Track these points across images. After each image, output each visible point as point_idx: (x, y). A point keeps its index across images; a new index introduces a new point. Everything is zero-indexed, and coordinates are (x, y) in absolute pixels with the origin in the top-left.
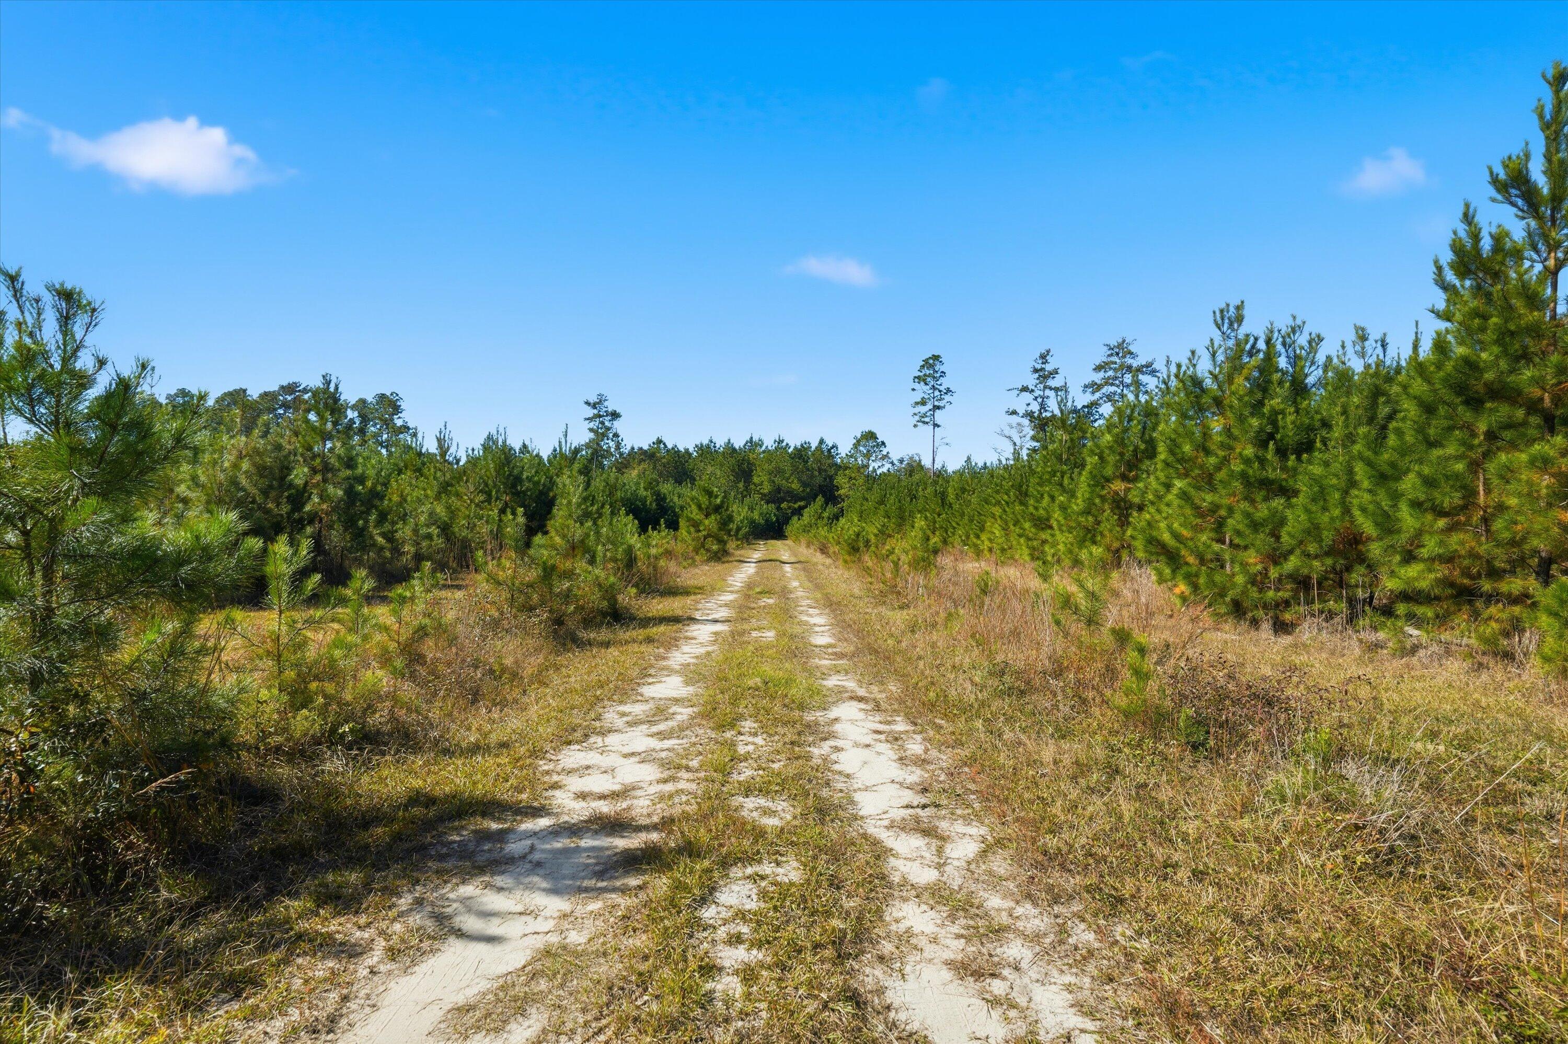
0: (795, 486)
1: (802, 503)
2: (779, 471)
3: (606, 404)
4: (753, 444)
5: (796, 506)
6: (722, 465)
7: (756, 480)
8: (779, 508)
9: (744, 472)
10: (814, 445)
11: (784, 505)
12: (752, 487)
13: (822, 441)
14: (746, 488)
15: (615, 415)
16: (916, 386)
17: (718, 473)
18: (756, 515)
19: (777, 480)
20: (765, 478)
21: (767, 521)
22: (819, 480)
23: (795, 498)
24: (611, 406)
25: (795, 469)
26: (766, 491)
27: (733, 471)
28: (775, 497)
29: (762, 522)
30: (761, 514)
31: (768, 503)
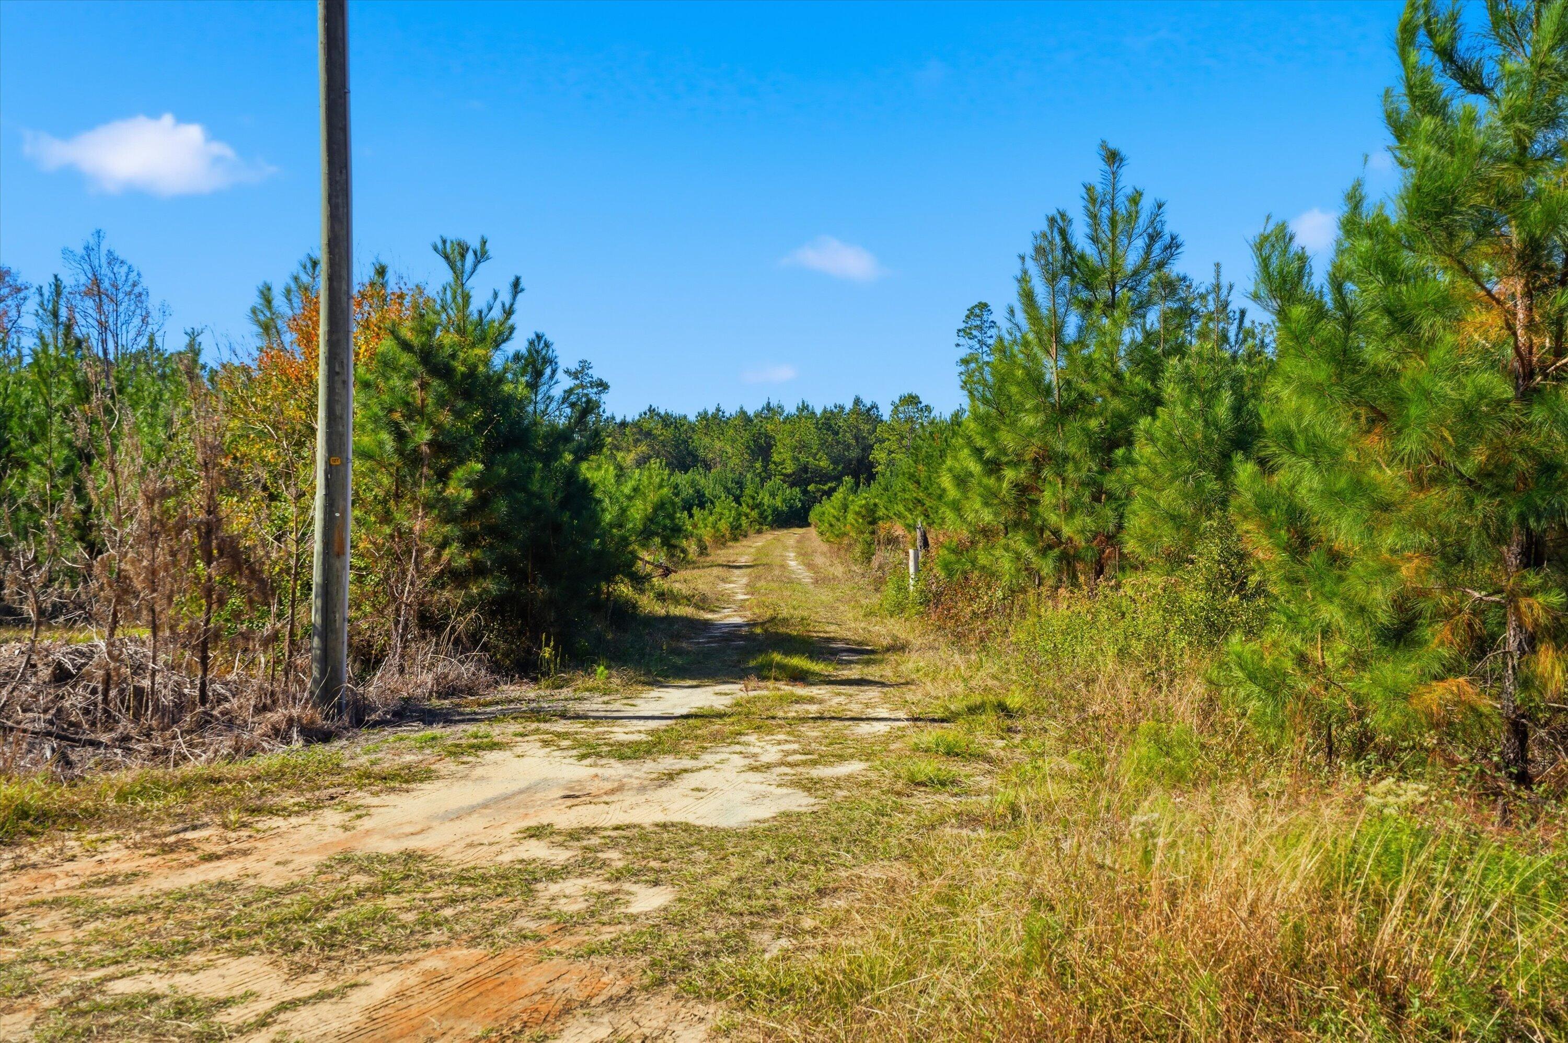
0: (824, 463)
1: (833, 484)
2: (803, 446)
3: (590, 372)
4: (770, 411)
5: (826, 488)
6: (734, 441)
7: (776, 458)
8: (805, 492)
9: (760, 448)
10: (849, 406)
11: (811, 488)
12: (772, 466)
13: (857, 401)
14: (765, 468)
15: (602, 386)
16: (962, 341)
17: (729, 450)
18: (778, 503)
19: (803, 457)
20: (787, 455)
21: (791, 507)
22: (854, 454)
23: (823, 477)
24: (596, 373)
25: (823, 443)
26: (789, 471)
27: (748, 447)
28: (801, 477)
29: (785, 509)
30: (784, 500)
31: (792, 485)
